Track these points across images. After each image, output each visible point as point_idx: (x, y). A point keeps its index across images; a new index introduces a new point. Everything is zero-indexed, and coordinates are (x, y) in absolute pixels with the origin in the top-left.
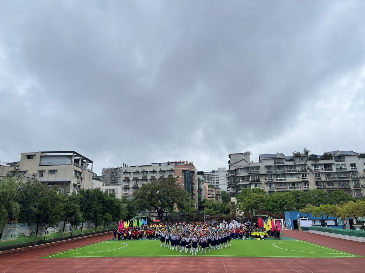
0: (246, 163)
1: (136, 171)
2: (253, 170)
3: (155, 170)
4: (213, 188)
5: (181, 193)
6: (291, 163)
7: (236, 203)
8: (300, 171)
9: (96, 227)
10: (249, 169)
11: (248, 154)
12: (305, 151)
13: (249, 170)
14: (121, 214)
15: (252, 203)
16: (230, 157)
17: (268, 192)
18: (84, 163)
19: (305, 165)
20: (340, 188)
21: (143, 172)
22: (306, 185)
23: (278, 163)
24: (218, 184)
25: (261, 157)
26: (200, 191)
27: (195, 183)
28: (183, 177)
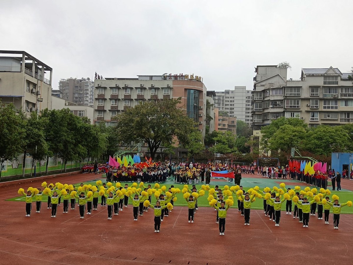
0: (281, 80)
1: (115, 86)
2: (291, 91)
3: (144, 87)
4: (225, 116)
5: (183, 121)
6: (349, 84)
7: (260, 139)
9: (66, 163)
10: (285, 89)
11: (284, 67)
13: (284, 91)
14: (99, 146)
15: (285, 139)
16: (257, 71)
17: (309, 124)
18: (39, 71)
21: (126, 88)
23: (329, 83)
24: (233, 111)
25: (304, 73)
26: (209, 120)
27: (202, 108)
28: (185, 99)
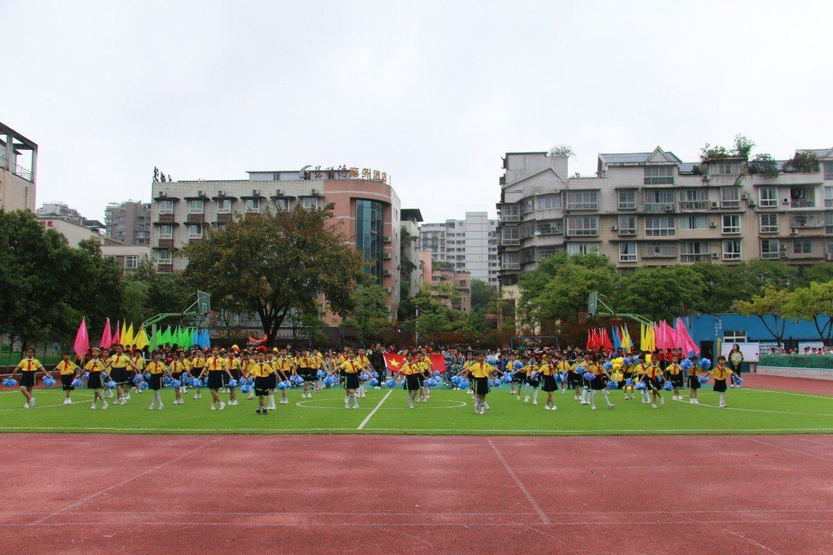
0: (554, 180)
1: (196, 195)
2: (579, 200)
3: (261, 195)
4: (447, 270)
6: (696, 182)
7: (516, 303)
8: (718, 206)
10: (564, 195)
11: (562, 155)
12: (739, 146)
13: (564, 199)
16: (506, 165)
17: (618, 269)
19: (737, 186)
20: (829, 258)
21: (220, 199)
22: (733, 250)
23: (655, 181)
24: (463, 261)
25: (604, 161)
26: (408, 269)
27: (389, 240)
28: (351, 221)
